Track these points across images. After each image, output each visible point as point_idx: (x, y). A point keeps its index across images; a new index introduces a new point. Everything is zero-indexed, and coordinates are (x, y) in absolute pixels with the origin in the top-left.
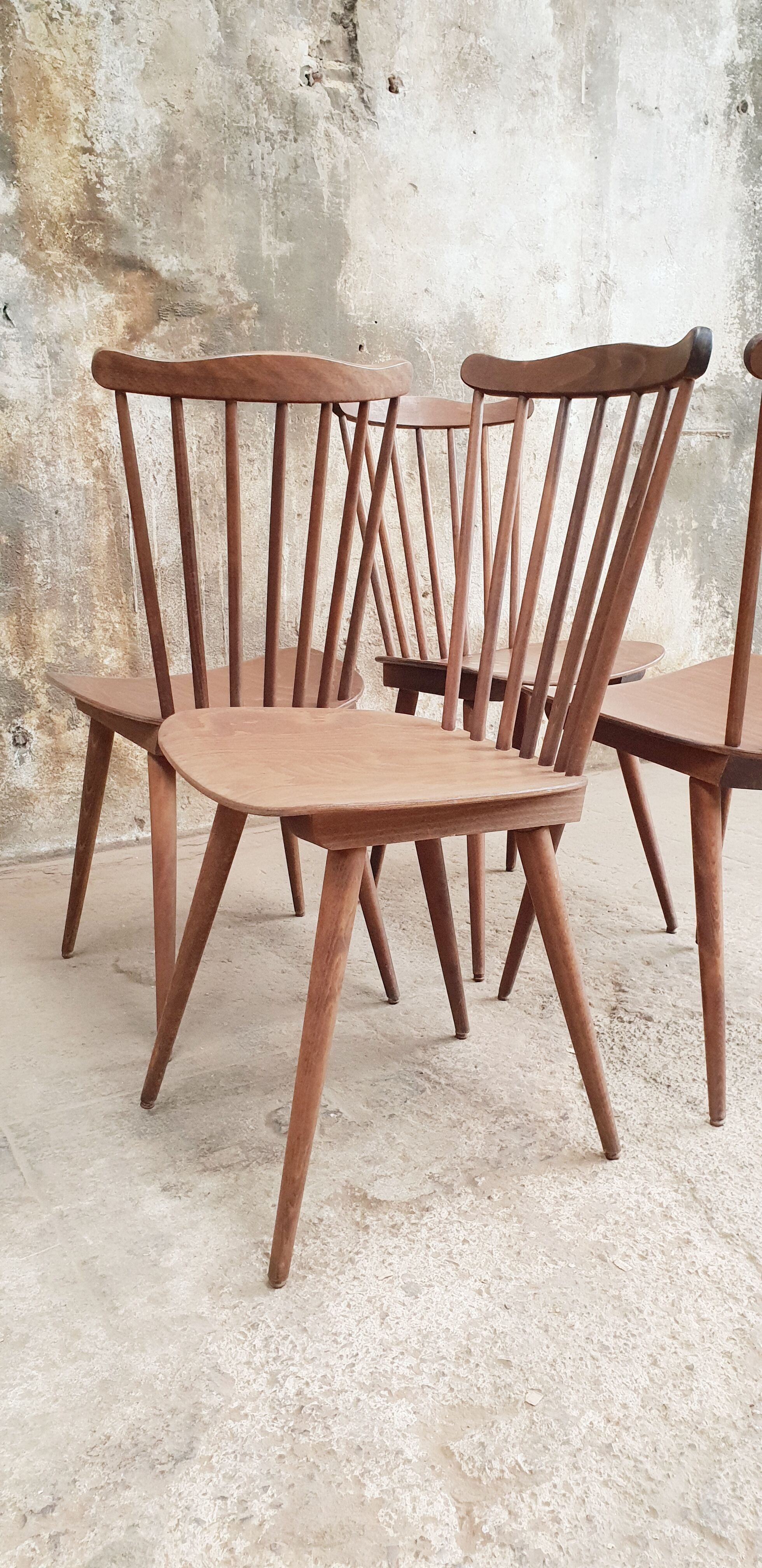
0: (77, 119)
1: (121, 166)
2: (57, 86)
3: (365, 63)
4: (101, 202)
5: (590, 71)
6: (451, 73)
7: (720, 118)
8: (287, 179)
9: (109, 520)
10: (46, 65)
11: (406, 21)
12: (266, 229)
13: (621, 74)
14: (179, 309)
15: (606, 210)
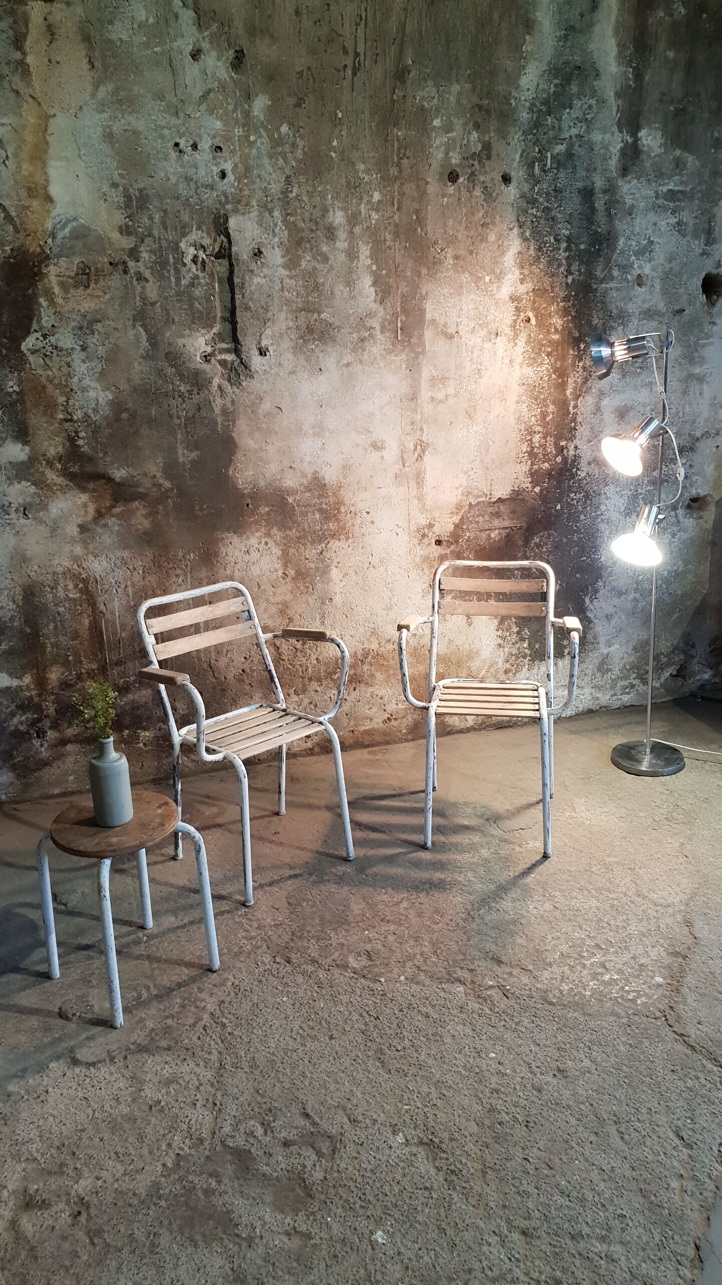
0: (62, 405)
1: (89, 425)
2: (50, 389)
3: (243, 343)
4: (79, 446)
5: (404, 319)
6: (301, 338)
7: (508, 330)
8: (193, 416)
9: (89, 616)
10: (43, 379)
11: (270, 314)
12: (181, 446)
13: (428, 316)
14: (128, 498)
15: (419, 401)
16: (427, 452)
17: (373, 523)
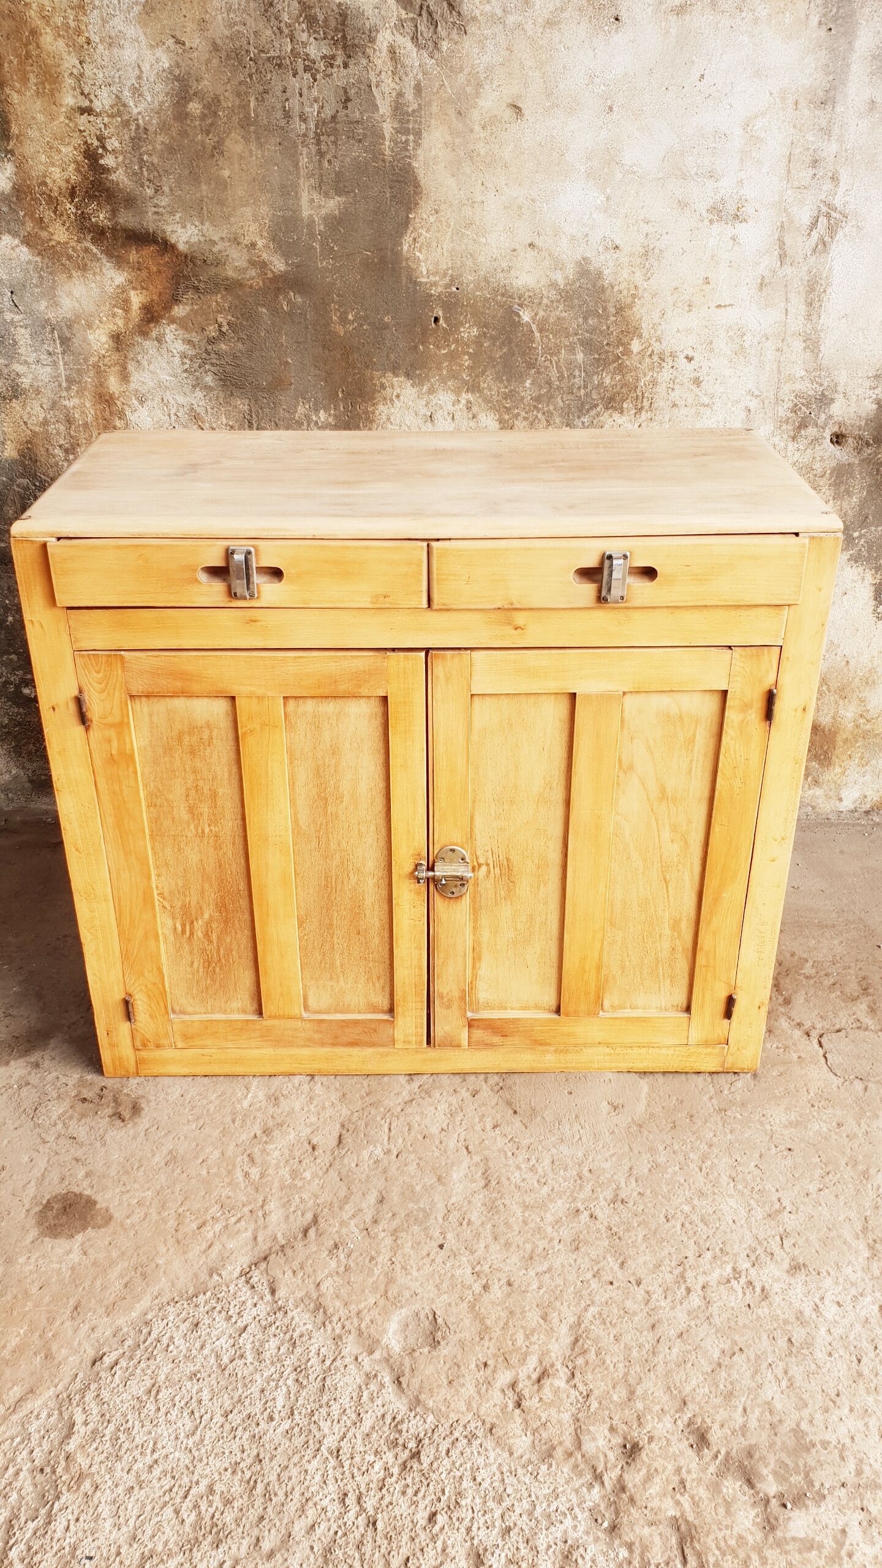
0: (72, 74)
2: (47, 39)
4: (106, 170)
8: (334, 117)
10: (33, 16)
12: (307, 184)
14: (202, 285)
15: (839, 109)
16: (840, 235)
17: (697, 382)
